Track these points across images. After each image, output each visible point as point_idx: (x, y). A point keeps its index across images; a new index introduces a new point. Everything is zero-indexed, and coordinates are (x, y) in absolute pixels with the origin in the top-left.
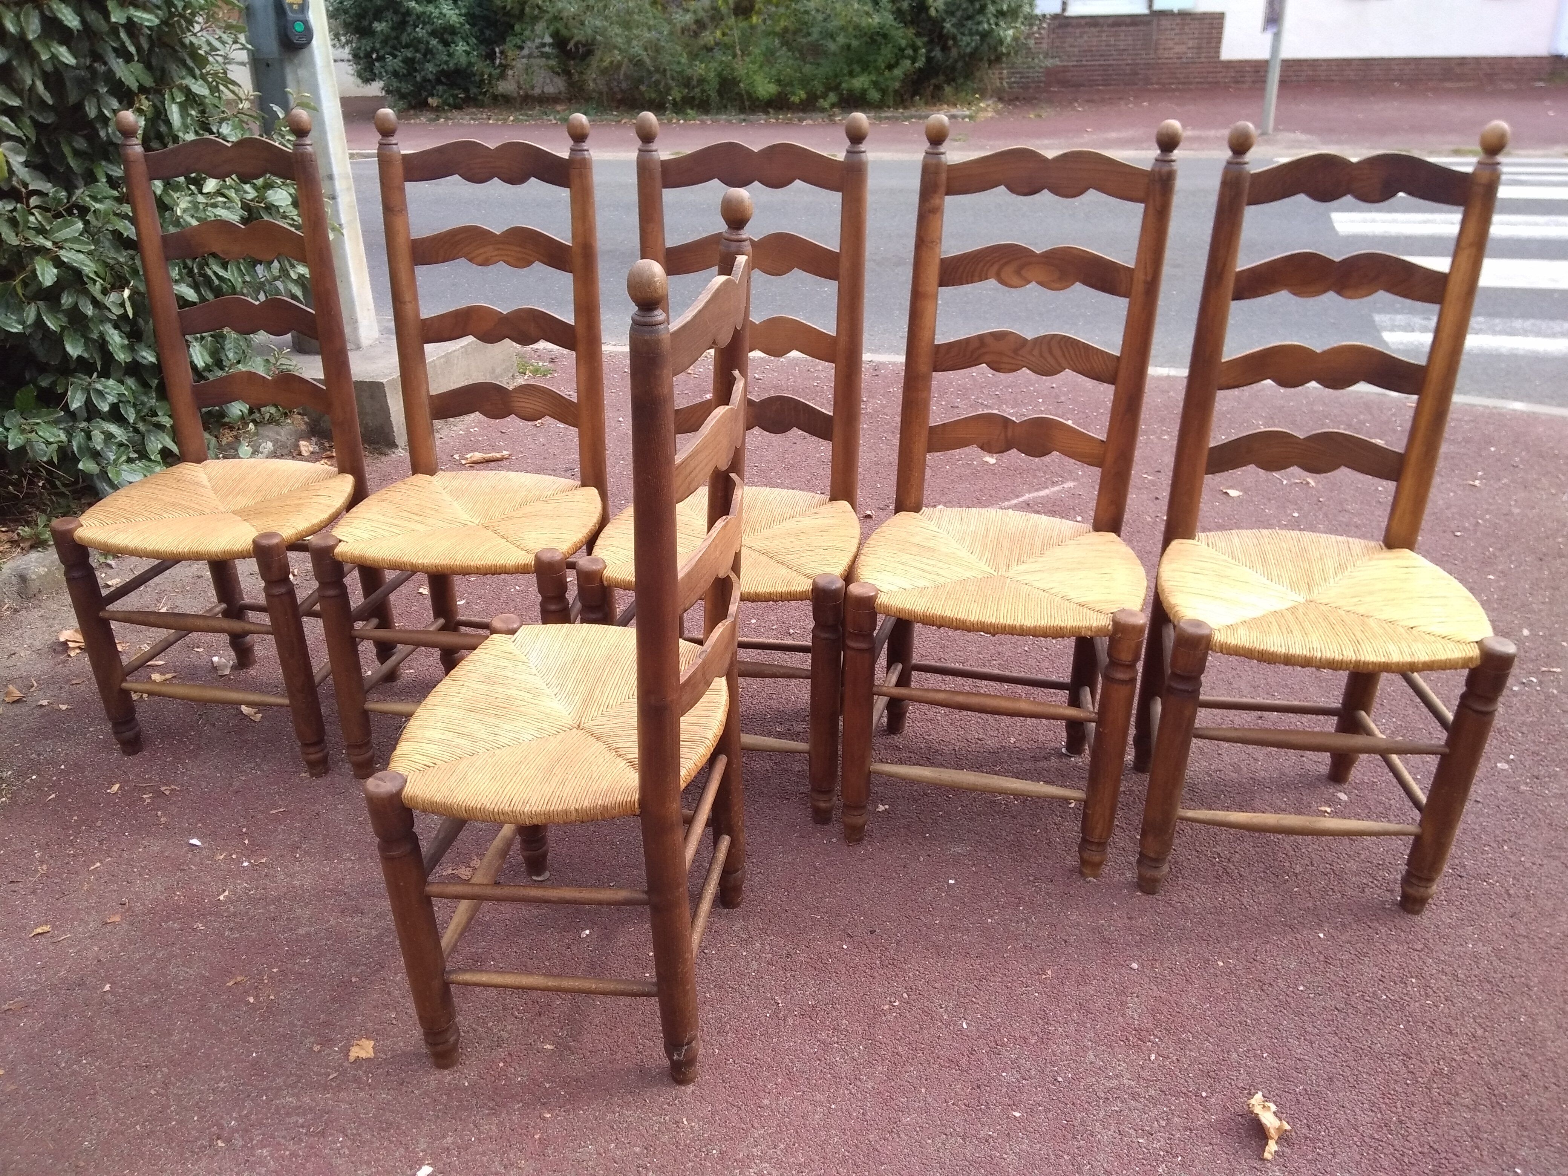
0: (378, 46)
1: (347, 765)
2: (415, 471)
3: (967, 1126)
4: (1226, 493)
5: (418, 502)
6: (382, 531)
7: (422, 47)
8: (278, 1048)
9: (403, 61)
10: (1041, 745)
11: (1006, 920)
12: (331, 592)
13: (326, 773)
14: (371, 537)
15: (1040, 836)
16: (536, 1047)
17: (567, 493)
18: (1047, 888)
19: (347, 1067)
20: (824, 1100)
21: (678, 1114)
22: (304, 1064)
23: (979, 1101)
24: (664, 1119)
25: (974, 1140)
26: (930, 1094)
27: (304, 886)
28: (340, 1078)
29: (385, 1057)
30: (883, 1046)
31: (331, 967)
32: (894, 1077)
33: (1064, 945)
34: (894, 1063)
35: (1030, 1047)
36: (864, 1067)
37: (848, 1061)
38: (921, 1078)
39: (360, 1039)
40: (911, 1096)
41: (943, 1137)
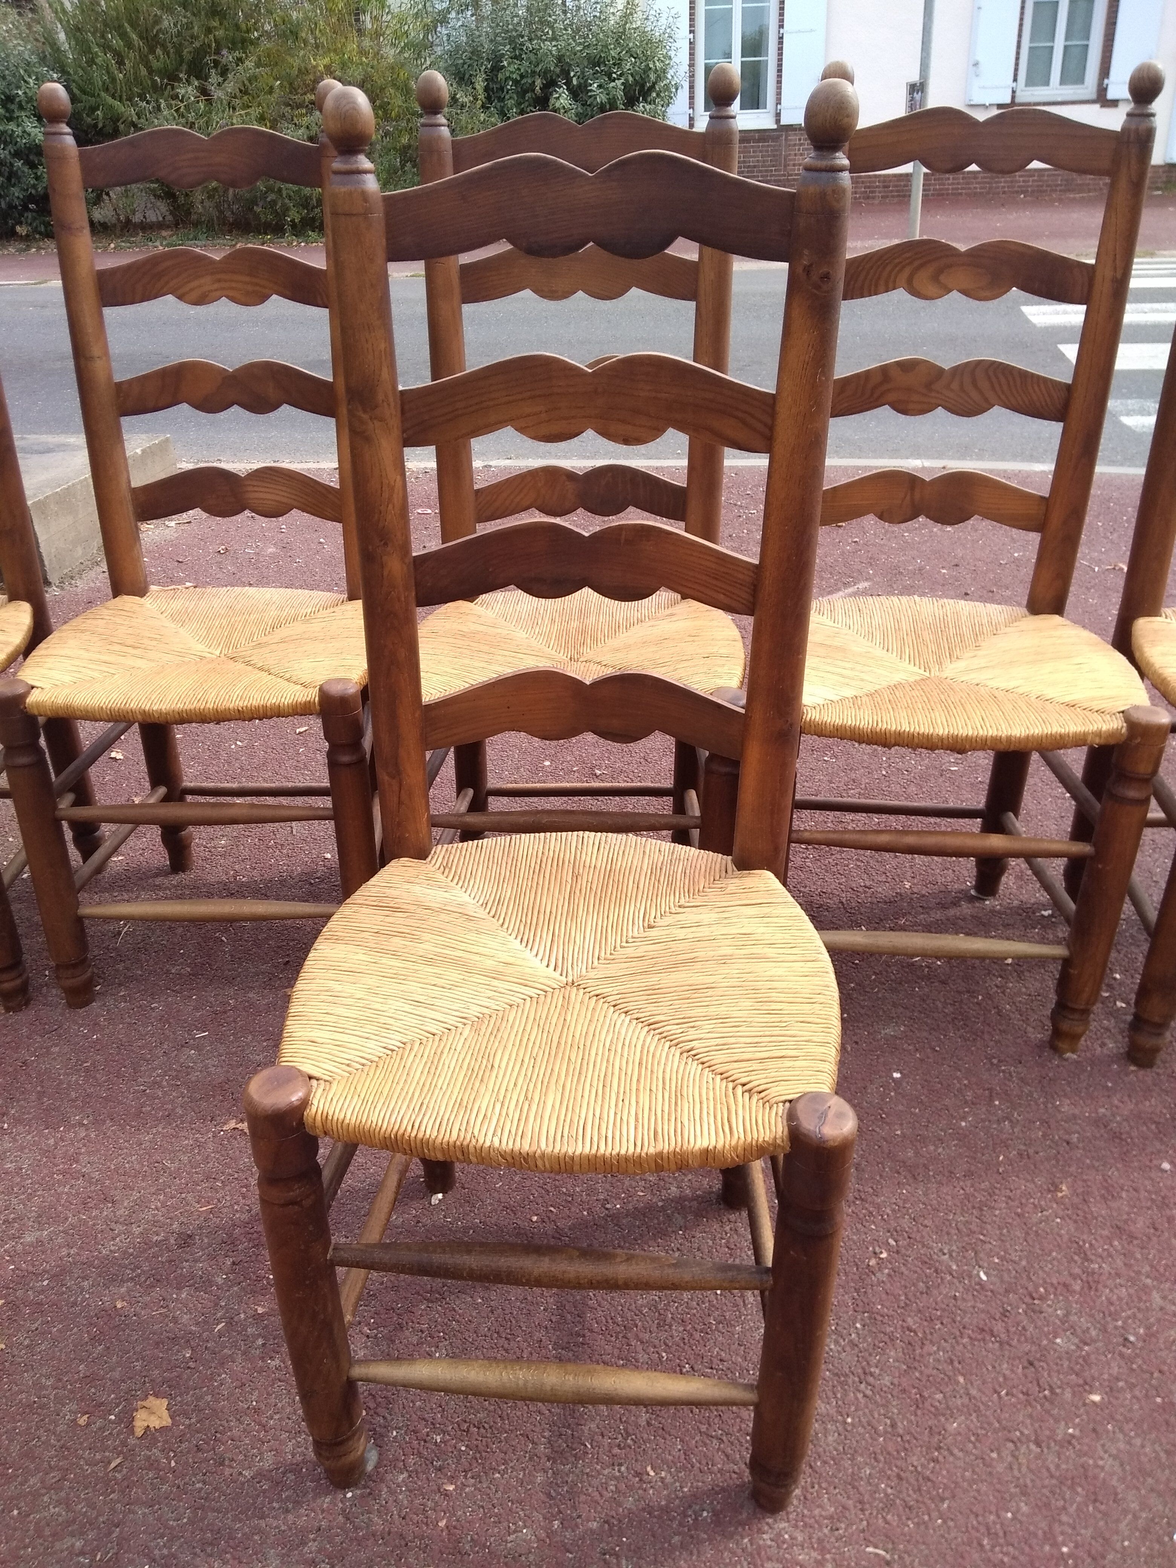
1: (54, 991)
2: (118, 592)
3: (1037, 1425)
5: (130, 631)
6: (89, 672)
8: (24, 1426)
10: (943, 888)
11: (983, 1121)
12: (23, 760)
13: (27, 1004)
14: (75, 680)
15: (984, 1004)
17: (332, 610)
18: (1018, 1073)
19: (135, 1445)
20: (833, 1412)
21: (636, 1461)
22: (68, 1449)
23: (1038, 1385)
24: (619, 1471)
25: (1053, 1444)
26: (972, 1384)
27: (21, 1169)
28: (127, 1464)
29: (187, 1422)
30: (886, 1320)
31: (83, 1290)
32: (916, 1364)
33: (1067, 1148)
34: (910, 1343)
35: (1077, 1296)
36: (870, 1355)
37: (848, 1349)
38: (952, 1362)
39: (146, 1398)
40: (948, 1390)
41: (1010, 1445)
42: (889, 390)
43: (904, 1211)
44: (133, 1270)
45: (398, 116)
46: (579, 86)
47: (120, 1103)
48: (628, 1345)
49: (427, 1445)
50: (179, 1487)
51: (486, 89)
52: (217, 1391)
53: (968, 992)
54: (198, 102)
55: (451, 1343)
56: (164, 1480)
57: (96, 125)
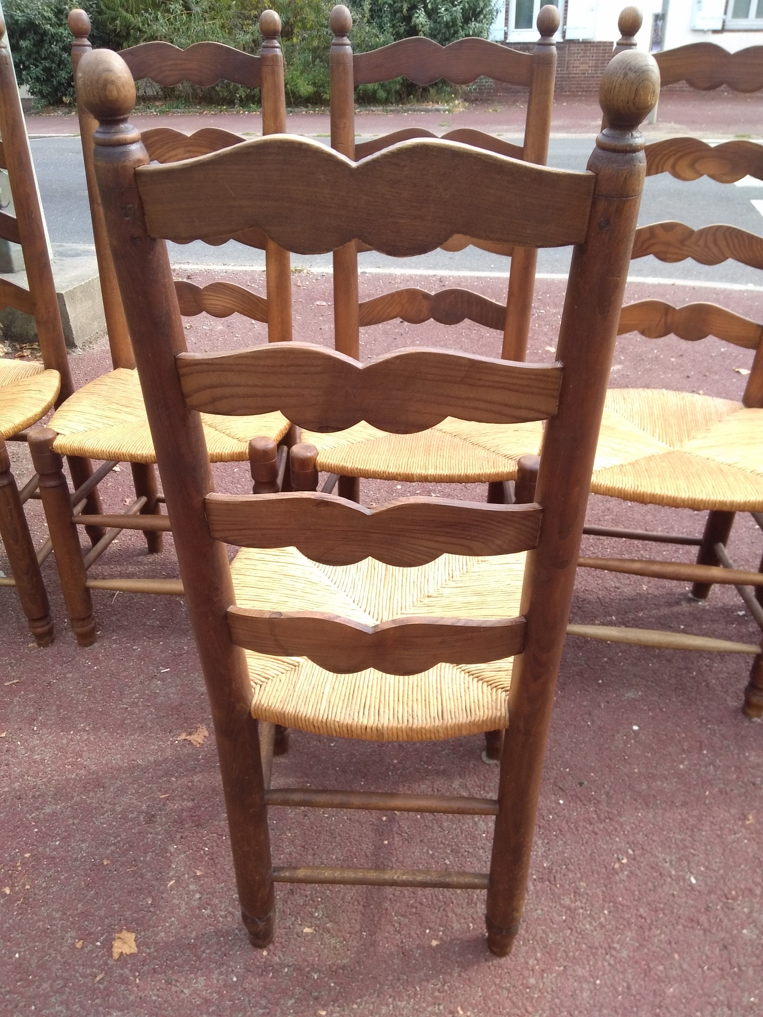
0: (24, 58)
1: (70, 634)
2: (116, 365)
3: (729, 993)
4: (738, 372)
5: (124, 394)
6: (96, 424)
7: (57, 59)
8: (40, 945)
9: (43, 70)
11: (695, 765)
12: (52, 483)
13: (52, 642)
14: (86, 430)
15: (697, 678)
16: (295, 931)
18: (720, 731)
19: (113, 965)
20: (587, 974)
21: (451, 1002)
22: (69, 964)
23: (730, 963)
24: (439, 1009)
25: (739, 1009)
26: (684, 960)
27: (44, 760)
28: (107, 979)
29: (148, 951)
30: (625, 909)
31: (81, 849)
32: (645, 943)
33: (753, 788)
34: (641, 927)
35: (758, 899)
36: (614, 934)
37: (598, 928)
38: (670, 943)
39: (120, 931)
40: (667, 963)
41: (710, 1007)
42: (654, 244)
43: (639, 828)
44: (115, 838)
45: (312, 27)
46: (433, 9)
47: (111, 716)
48: (447, 916)
49: (308, 980)
50: (141, 998)
51: (371, 10)
52: (168, 930)
53: (686, 668)
54: (182, 14)
55: (326, 906)
56: (131, 992)
57: (115, 30)
